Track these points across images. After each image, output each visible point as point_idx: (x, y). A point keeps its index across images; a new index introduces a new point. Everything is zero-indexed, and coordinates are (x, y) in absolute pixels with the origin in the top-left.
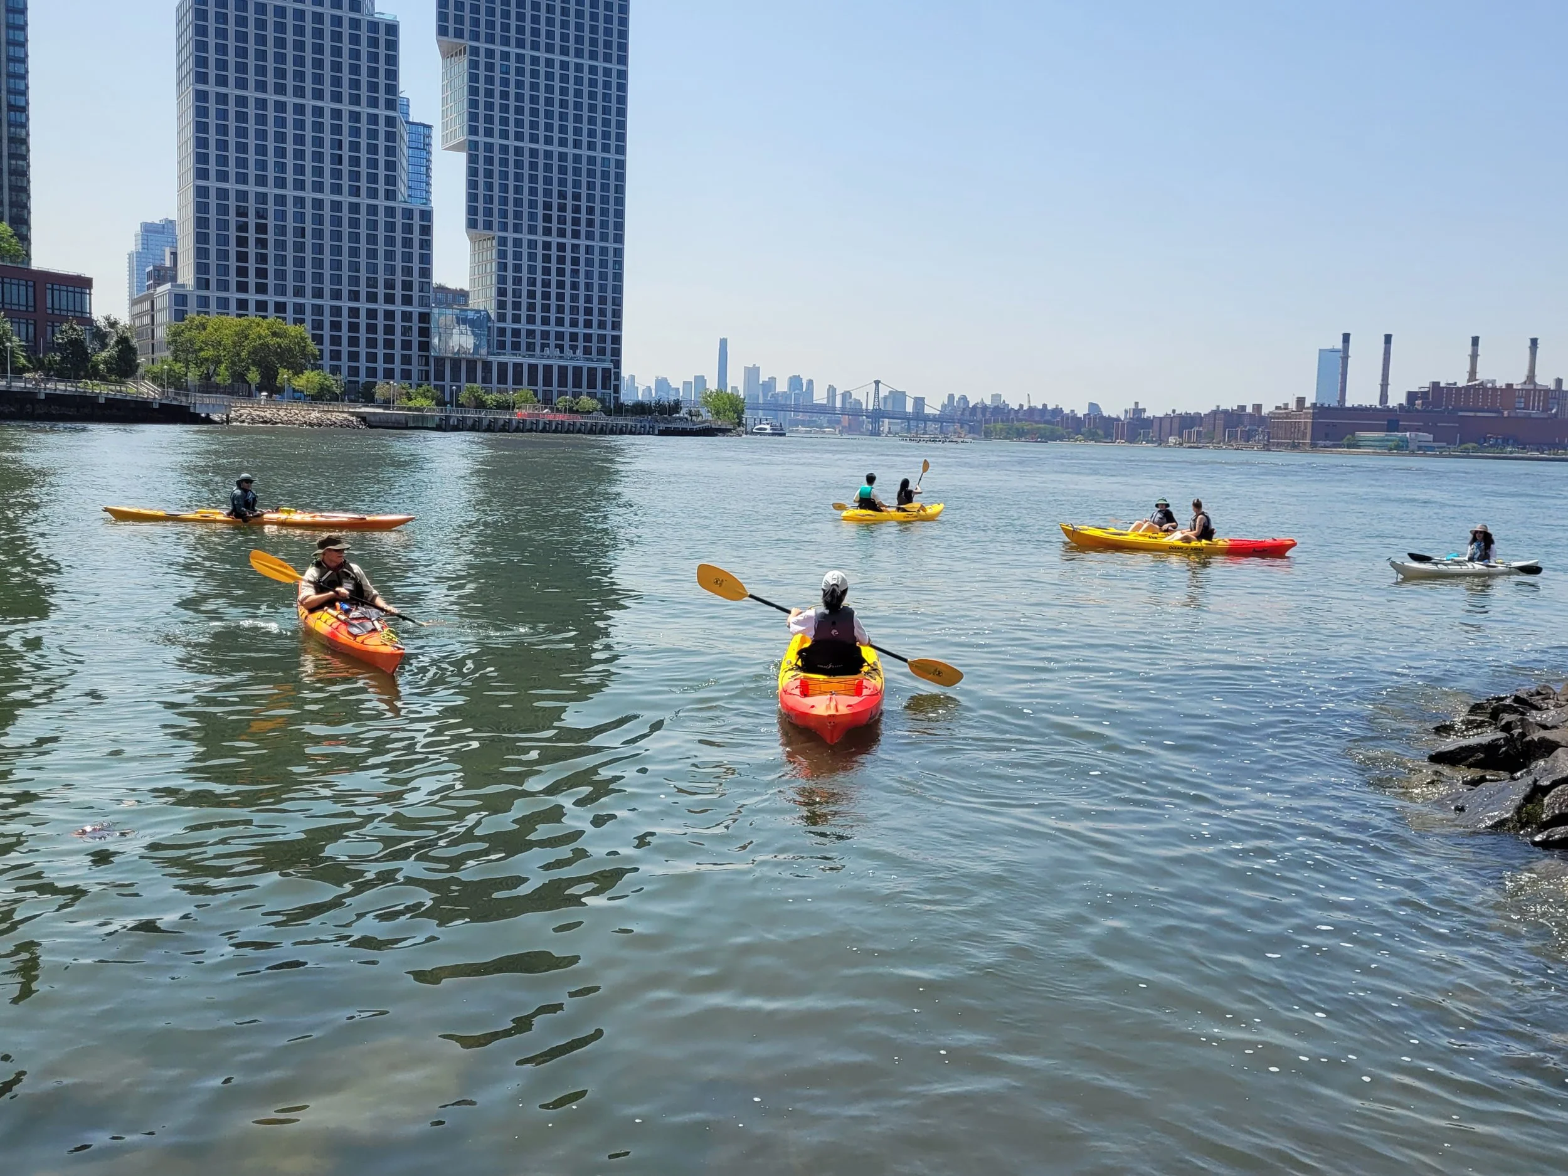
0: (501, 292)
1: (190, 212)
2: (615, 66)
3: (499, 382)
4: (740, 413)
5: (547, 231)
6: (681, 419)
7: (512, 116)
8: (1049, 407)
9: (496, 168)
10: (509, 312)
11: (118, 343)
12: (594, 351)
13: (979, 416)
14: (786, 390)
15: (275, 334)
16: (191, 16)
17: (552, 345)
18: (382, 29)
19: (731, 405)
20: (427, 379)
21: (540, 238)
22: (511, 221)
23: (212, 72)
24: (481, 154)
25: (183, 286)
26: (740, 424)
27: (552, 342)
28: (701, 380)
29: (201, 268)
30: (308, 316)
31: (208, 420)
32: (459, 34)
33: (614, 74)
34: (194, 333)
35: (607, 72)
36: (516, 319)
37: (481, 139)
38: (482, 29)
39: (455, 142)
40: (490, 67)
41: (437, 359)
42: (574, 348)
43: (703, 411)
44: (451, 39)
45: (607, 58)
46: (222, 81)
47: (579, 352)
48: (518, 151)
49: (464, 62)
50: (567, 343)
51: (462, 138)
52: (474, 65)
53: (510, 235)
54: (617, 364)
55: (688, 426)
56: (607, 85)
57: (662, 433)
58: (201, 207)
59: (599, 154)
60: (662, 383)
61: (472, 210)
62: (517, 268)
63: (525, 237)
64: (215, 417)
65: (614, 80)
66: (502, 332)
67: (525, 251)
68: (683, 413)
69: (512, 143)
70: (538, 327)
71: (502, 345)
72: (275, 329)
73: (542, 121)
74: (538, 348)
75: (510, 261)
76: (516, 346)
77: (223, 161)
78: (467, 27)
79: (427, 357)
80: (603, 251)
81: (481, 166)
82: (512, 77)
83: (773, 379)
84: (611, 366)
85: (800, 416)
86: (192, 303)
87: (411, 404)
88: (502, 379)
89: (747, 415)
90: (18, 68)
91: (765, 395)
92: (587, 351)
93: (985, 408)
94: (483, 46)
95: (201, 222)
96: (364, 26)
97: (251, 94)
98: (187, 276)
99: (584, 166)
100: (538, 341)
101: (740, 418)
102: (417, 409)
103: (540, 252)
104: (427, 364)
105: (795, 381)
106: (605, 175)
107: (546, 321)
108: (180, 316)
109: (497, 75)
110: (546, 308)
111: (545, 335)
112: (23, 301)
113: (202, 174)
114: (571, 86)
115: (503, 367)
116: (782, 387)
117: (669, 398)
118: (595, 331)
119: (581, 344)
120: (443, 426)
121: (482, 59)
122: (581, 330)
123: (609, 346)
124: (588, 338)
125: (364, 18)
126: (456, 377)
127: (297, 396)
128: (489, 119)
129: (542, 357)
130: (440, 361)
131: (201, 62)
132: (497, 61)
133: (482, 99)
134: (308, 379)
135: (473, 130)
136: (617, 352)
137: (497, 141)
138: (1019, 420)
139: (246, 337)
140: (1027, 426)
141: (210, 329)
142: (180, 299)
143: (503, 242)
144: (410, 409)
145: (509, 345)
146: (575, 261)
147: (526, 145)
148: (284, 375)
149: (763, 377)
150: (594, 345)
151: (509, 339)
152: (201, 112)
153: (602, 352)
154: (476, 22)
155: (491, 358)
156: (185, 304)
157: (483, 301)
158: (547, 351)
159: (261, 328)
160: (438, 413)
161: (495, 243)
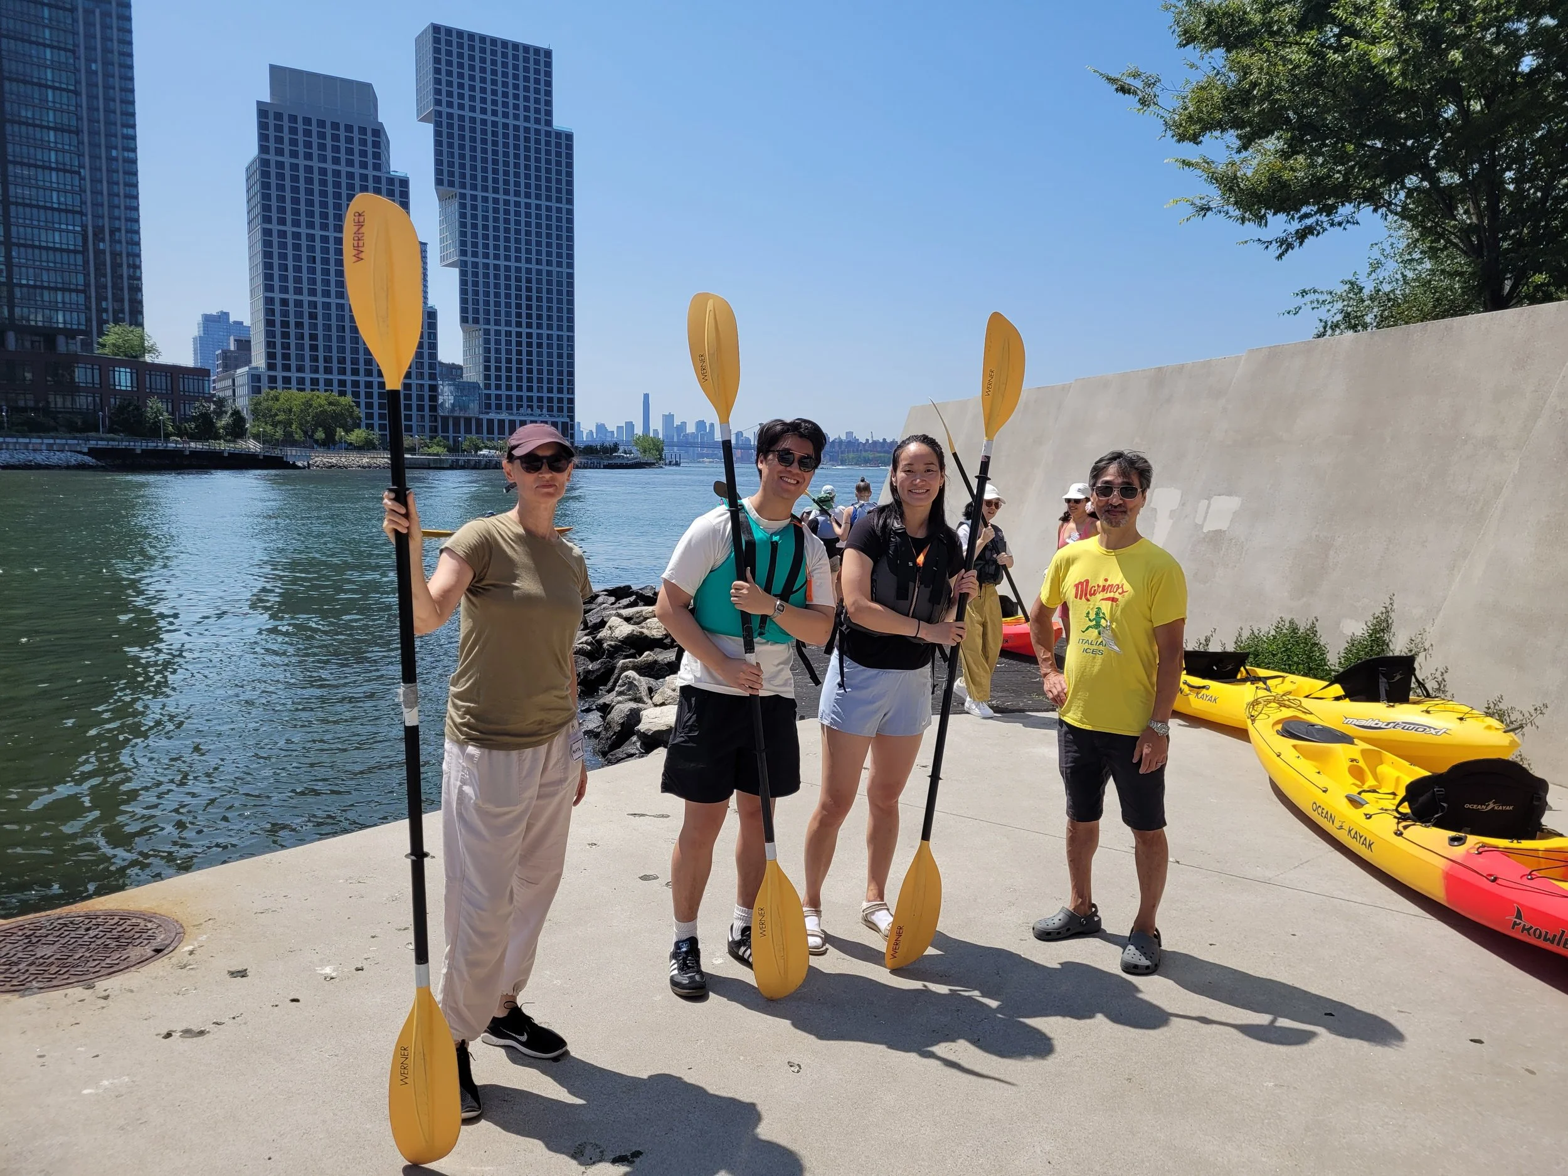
0: (487, 368)
1: (261, 316)
2: (564, 206)
3: (488, 433)
4: (660, 451)
5: (519, 324)
6: (619, 457)
7: (491, 243)
8: (888, 441)
9: (481, 279)
10: (493, 382)
11: (232, 414)
12: (555, 409)
13: (837, 448)
14: (694, 431)
15: (330, 404)
16: (257, 176)
17: (525, 405)
18: (397, 183)
19: (654, 445)
20: (436, 431)
21: (514, 329)
22: (492, 317)
23: (274, 215)
24: (470, 269)
25: (257, 368)
26: (661, 459)
27: (525, 403)
28: (630, 425)
29: (270, 356)
30: (349, 389)
31: (294, 467)
32: (451, 184)
33: (564, 211)
34: (271, 403)
35: (559, 210)
36: (498, 387)
37: (469, 259)
38: (468, 181)
39: (450, 261)
40: (474, 207)
41: (442, 417)
42: (541, 408)
43: (634, 449)
44: (445, 188)
45: (559, 200)
46: (282, 222)
47: (545, 411)
48: (497, 267)
49: (455, 206)
50: (535, 404)
51: (456, 258)
52: (463, 206)
53: (492, 328)
54: (572, 418)
55: (624, 462)
56: (559, 220)
57: (606, 467)
58: (269, 312)
59: (554, 269)
60: (601, 428)
61: (464, 310)
62: (498, 351)
63: (503, 328)
64: (299, 464)
65: (564, 216)
66: (488, 396)
67: (503, 338)
68: (620, 453)
69: (491, 261)
70: (514, 393)
71: (488, 406)
72: (331, 399)
73: (513, 245)
74: (515, 409)
75: (493, 346)
76: (499, 407)
77: (284, 278)
78: (457, 179)
79: (436, 417)
80: (559, 338)
81: (470, 278)
82: (491, 215)
83: (684, 423)
84: (568, 420)
85: (705, 451)
86: (265, 380)
87: (430, 451)
88: (490, 431)
89: (666, 451)
90: (133, 215)
91: (679, 436)
92: (550, 409)
93: (841, 442)
94: (468, 192)
95: (269, 323)
96: (384, 181)
97: (303, 230)
98: (259, 359)
99: (544, 277)
100: (514, 403)
101: (661, 455)
102: (435, 455)
103: (514, 339)
104: (436, 421)
105: (701, 424)
106: (560, 284)
107: (519, 388)
108: (257, 390)
109: (480, 213)
110: (519, 379)
111: (520, 398)
112: (164, 387)
113: (268, 288)
114: (533, 221)
115: (490, 422)
116: (691, 429)
117: (609, 441)
118: (555, 395)
119: (545, 404)
120: (454, 466)
121: (468, 202)
122: (545, 395)
123: (565, 405)
124: (550, 400)
125: (383, 176)
126: (457, 429)
127: (351, 447)
128: (475, 245)
129: (519, 415)
130: (445, 419)
131: (266, 208)
132: (479, 203)
133: (469, 230)
134: (358, 435)
135: (463, 253)
136: (571, 410)
137: (480, 260)
138: (866, 451)
139: (311, 406)
140: (870, 455)
141: (282, 400)
142: (255, 378)
143: (487, 332)
144: (429, 455)
145: (493, 406)
146: (540, 345)
147: (502, 263)
148: (340, 432)
149: (677, 422)
150: (555, 405)
151: (493, 402)
152: (267, 244)
153: (560, 410)
154: (463, 176)
155: (481, 416)
156: (259, 381)
157: (473, 375)
158: (522, 410)
159: (321, 398)
160: (451, 458)
161: (481, 332)
